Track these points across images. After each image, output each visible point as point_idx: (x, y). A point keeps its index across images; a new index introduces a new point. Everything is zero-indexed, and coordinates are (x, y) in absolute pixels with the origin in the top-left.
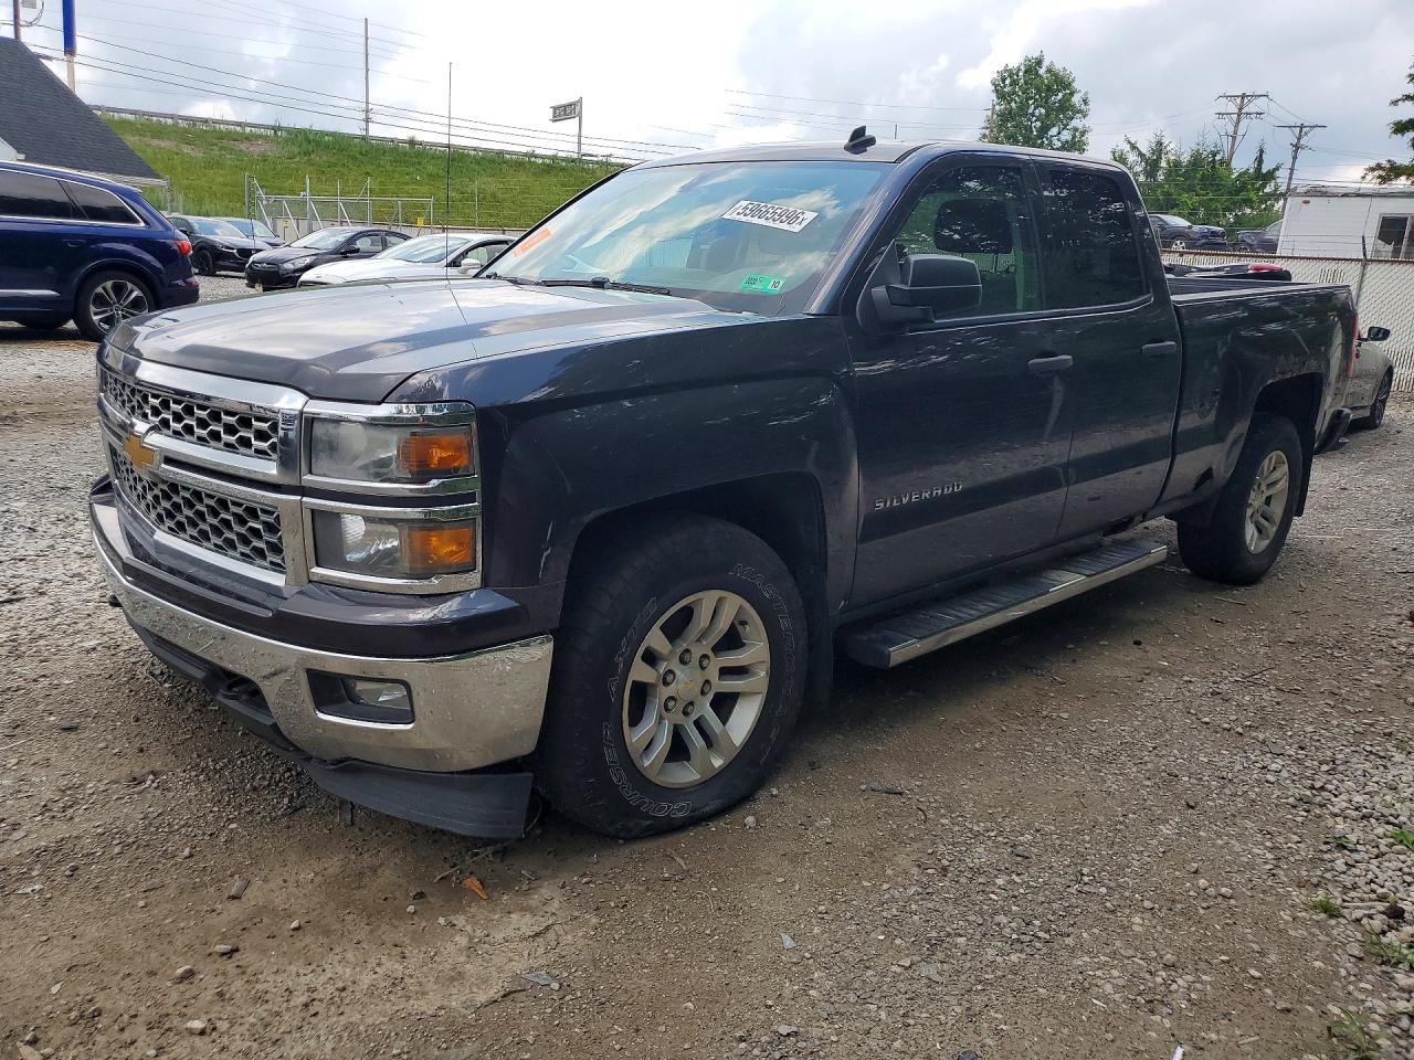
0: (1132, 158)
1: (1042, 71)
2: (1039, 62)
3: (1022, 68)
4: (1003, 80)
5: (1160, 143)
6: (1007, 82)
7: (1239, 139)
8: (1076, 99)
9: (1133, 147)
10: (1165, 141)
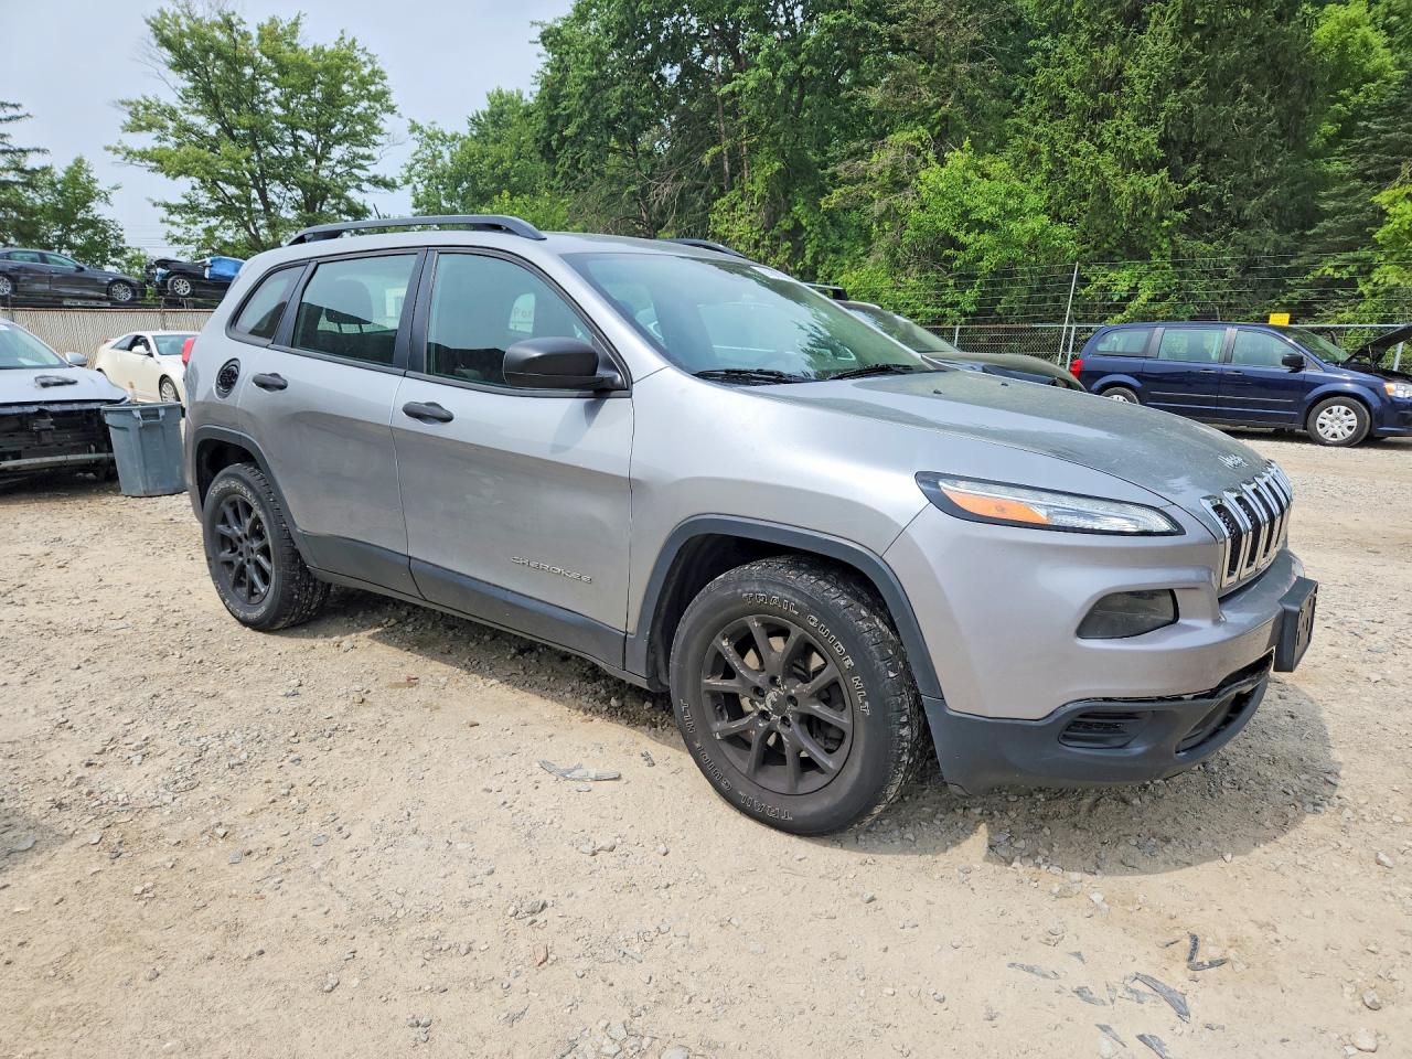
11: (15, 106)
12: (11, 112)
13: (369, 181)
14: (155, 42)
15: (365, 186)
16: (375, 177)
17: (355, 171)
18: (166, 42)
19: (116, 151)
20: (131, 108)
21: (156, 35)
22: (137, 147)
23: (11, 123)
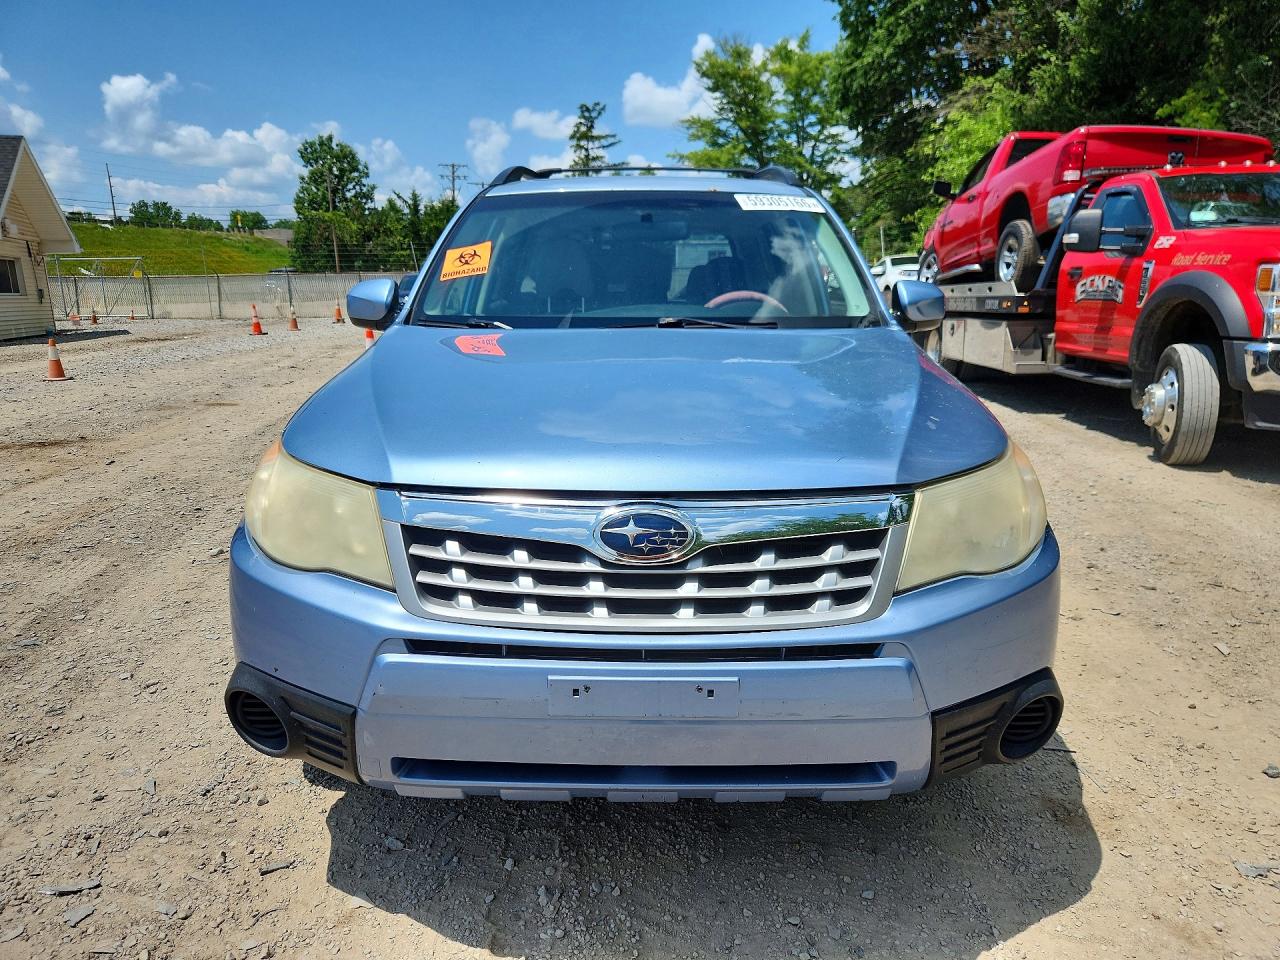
0: (399, 203)
1: (334, 145)
2: (330, 138)
3: (317, 142)
4: (306, 149)
5: (415, 197)
6: (309, 150)
7: (456, 192)
8: (360, 167)
9: (399, 197)
10: (416, 192)
11: (614, 136)
12: (611, 140)
13: (847, 152)
14: (698, 75)
15: (846, 158)
16: (852, 149)
17: (838, 148)
18: (704, 75)
19: (674, 157)
20: (687, 125)
21: (698, 71)
22: (686, 152)
23: (611, 148)
